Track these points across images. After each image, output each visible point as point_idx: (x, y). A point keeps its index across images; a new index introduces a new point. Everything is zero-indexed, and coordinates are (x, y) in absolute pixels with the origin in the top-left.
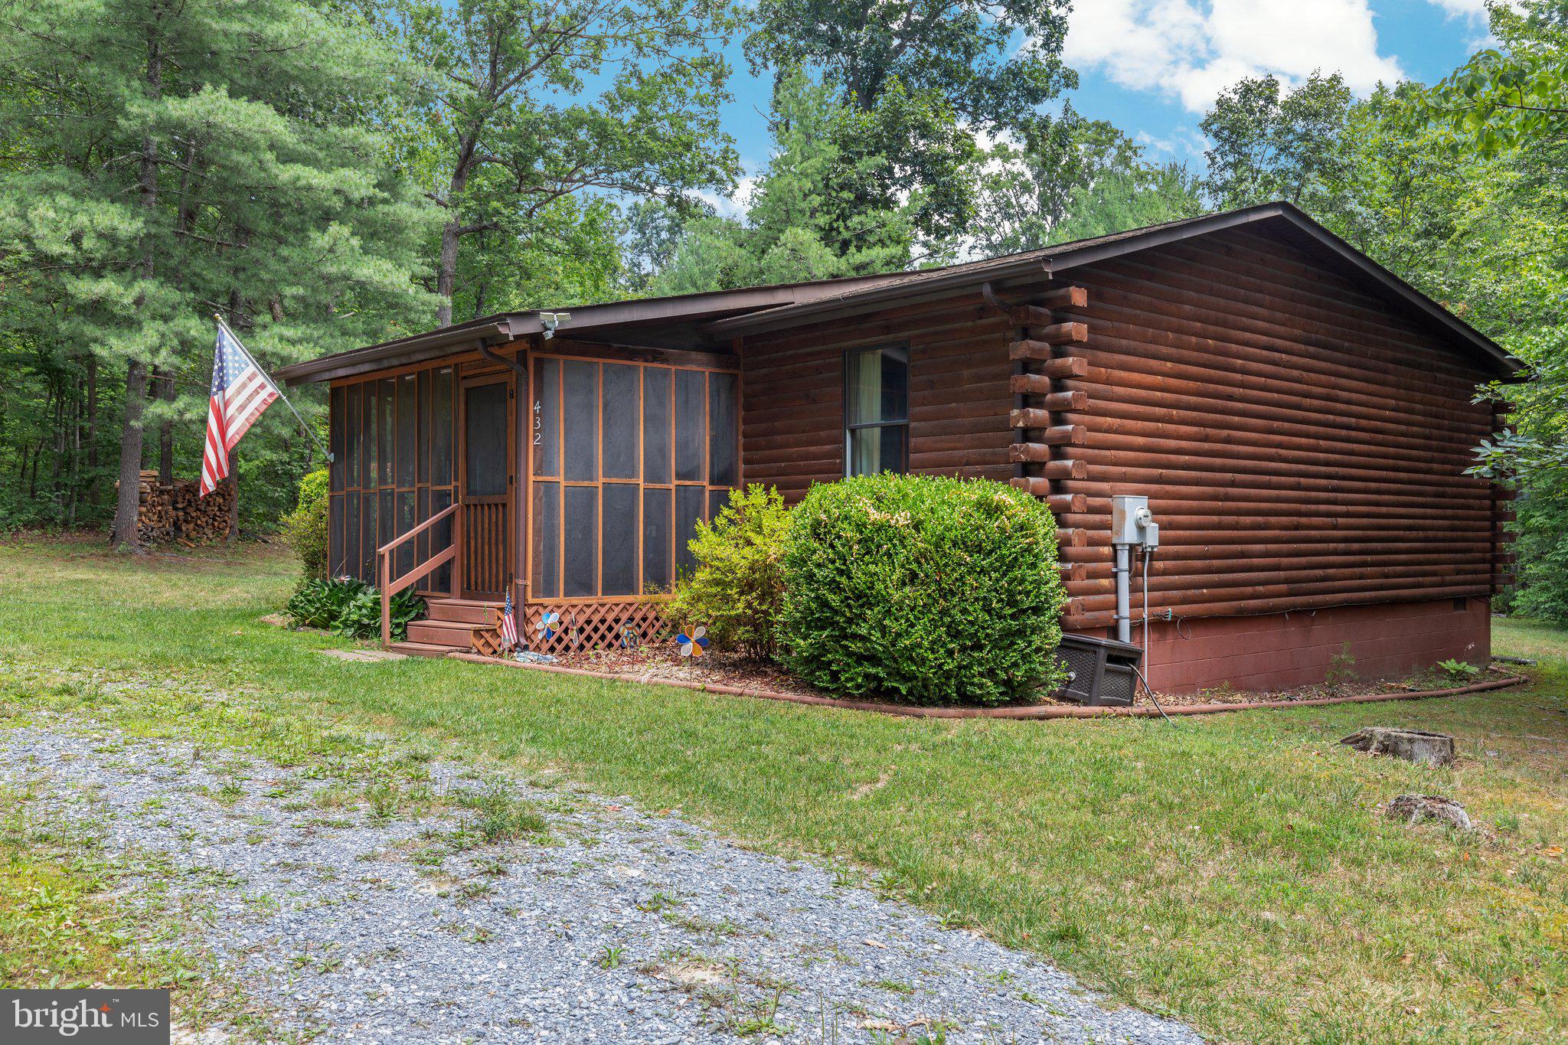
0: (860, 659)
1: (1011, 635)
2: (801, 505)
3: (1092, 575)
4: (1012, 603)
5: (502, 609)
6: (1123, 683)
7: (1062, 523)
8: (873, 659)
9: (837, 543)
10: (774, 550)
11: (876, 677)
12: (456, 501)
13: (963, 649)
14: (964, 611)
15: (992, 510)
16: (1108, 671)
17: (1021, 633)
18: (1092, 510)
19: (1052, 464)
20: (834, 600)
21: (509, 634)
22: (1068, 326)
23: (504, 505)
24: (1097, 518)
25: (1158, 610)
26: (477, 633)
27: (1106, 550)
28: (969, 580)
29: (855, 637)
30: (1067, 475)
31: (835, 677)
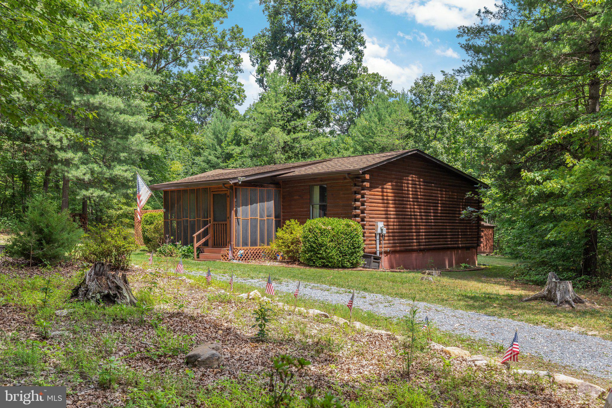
0: (320, 258)
1: (352, 253)
2: (305, 225)
3: (370, 241)
4: (353, 246)
5: (228, 250)
6: (377, 264)
7: (364, 228)
8: (323, 258)
9: (315, 233)
10: (298, 235)
11: (324, 263)
12: (210, 223)
13: (343, 256)
14: (343, 248)
15: (348, 226)
16: (374, 262)
17: (355, 252)
18: (370, 225)
19: (361, 215)
20: (314, 246)
21: (230, 256)
22: (365, 184)
23: (226, 224)
24: (372, 227)
25: (386, 249)
26: (222, 256)
27: (374, 235)
28: (344, 241)
29: (319, 254)
30: (365, 217)
31: (314, 263)
